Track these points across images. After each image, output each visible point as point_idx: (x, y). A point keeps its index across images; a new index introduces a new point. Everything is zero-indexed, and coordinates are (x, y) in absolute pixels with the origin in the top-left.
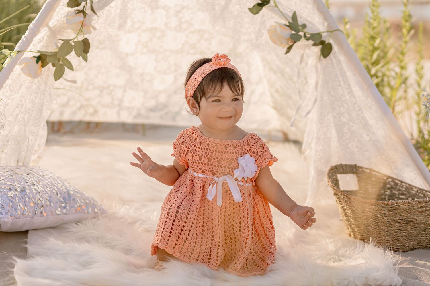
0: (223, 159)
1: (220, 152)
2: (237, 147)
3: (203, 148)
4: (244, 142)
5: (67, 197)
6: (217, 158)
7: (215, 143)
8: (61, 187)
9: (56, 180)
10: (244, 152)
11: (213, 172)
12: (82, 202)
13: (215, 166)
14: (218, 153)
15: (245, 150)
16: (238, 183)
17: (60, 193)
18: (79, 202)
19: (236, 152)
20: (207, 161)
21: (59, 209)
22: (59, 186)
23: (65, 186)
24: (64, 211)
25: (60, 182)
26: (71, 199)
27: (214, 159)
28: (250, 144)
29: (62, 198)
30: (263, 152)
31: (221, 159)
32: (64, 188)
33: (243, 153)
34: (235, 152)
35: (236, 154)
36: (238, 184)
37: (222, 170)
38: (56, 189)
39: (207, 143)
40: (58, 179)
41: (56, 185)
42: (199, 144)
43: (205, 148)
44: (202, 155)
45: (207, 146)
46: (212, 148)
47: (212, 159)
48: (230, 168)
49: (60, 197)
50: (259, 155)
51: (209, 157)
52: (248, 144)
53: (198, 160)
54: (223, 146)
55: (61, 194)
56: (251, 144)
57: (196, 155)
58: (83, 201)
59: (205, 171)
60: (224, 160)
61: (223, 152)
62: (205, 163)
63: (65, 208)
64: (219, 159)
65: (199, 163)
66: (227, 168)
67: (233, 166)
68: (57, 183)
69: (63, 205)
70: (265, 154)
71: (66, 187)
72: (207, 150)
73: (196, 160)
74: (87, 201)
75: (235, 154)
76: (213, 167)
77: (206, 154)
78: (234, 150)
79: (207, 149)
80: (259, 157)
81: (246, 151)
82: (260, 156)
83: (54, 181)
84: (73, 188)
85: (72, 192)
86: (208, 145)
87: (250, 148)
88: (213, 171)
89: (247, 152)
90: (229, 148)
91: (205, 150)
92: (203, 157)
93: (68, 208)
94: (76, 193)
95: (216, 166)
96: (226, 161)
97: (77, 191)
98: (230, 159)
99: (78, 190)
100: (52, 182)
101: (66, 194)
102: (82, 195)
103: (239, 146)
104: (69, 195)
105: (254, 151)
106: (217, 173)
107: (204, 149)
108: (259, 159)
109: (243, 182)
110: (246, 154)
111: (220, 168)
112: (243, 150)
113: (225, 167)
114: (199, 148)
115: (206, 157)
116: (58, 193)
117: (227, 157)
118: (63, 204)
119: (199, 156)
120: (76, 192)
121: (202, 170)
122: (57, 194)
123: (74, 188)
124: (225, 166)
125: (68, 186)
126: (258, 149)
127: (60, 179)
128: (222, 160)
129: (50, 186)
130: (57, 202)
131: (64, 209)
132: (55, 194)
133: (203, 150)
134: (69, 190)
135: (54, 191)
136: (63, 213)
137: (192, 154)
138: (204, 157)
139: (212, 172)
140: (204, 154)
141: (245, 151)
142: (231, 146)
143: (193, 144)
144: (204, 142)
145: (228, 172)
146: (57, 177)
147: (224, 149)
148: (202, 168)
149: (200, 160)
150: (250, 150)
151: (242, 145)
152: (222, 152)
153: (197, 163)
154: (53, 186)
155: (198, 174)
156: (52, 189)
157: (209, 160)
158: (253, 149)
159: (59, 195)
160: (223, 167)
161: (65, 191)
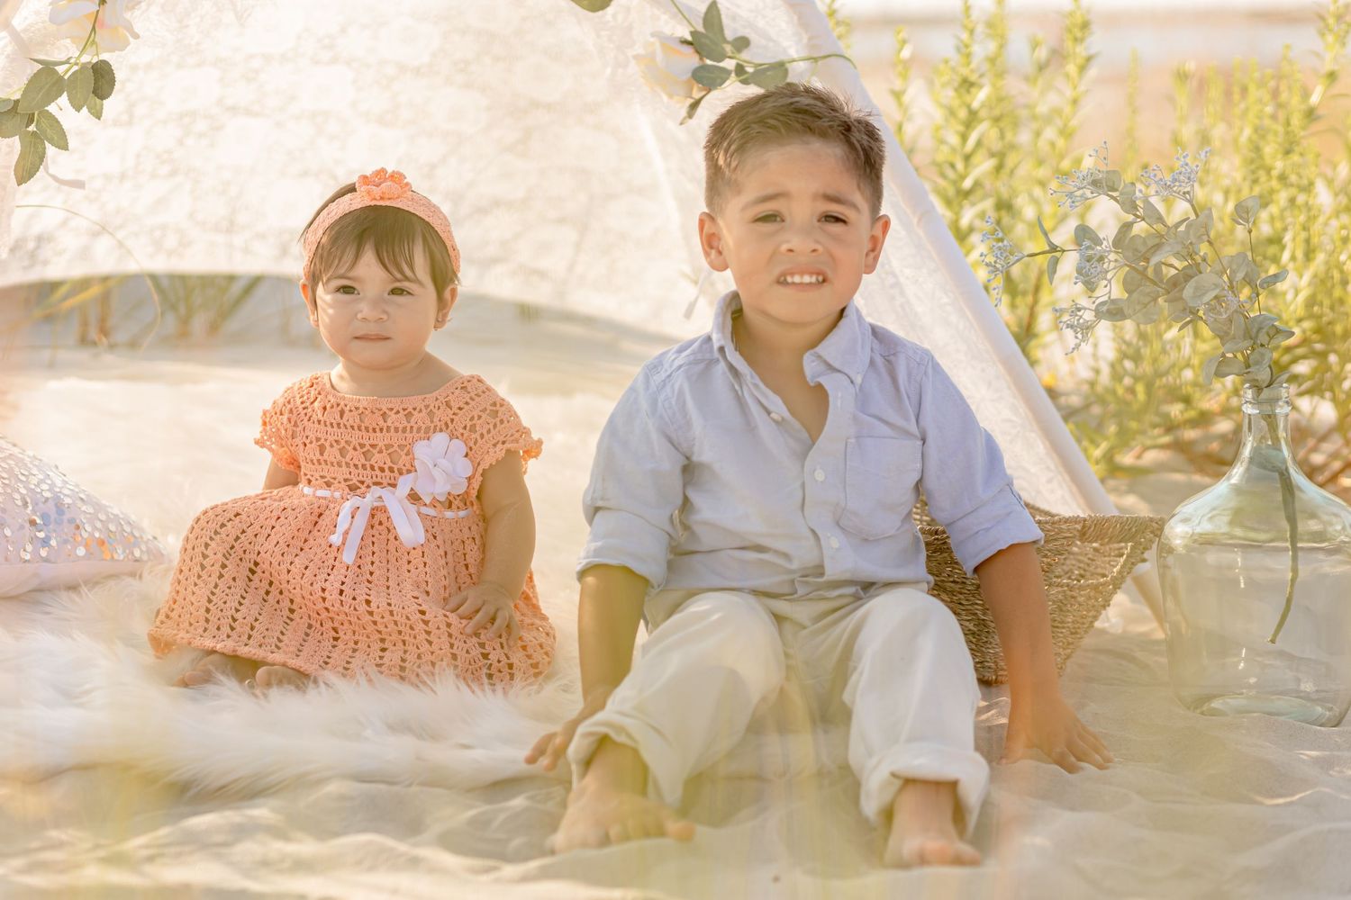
0: (378, 449)
1: (371, 431)
2: (415, 413)
3: (328, 423)
4: (437, 399)
5: (53, 515)
6: (362, 446)
7: (357, 408)
8: (38, 485)
9: (26, 465)
10: (435, 426)
11: (351, 483)
12: (95, 528)
13: (356, 466)
14: (364, 433)
15: (440, 421)
16: (419, 509)
17: (32, 501)
18: (88, 528)
19: (412, 427)
20: (339, 457)
21: (29, 548)
22: (34, 481)
23: (49, 482)
24: (43, 553)
25: (35, 471)
26: (65, 518)
27: (355, 449)
28: (452, 404)
29: (38, 514)
30: (491, 426)
31: (371, 449)
32: (45, 487)
33: (432, 428)
34: (408, 429)
35: (411, 432)
36: (419, 513)
37: (374, 477)
38: (23, 491)
39: (339, 408)
40: (31, 462)
41: (23, 478)
42: (320, 413)
43: (333, 421)
44: (326, 440)
45: (338, 417)
46: (351, 422)
47: (350, 448)
48: (396, 471)
49: (34, 511)
50: (479, 433)
51: (342, 446)
52: (448, 405)
53: (318, 453)
54: (378, 413)
55: (36, 504)
56: (455, 406)
57: (311, 443)
58: (99, 525)
59: (332, 480)
60: (380, 452)
61: (377, 430)
62: (334, 460)
63: (45, 542)
64: (368, 447)
65: (319, 461)
66: (387, 470)
67: (404, 465)
68: (26, 473)
69: (41, 535)
70: (497, 430)
71: (52, 486)
72: (339, 427)
73: (312, 454)
74: (112, 527)
75: (408, 434)
76: (352, 469)
77: (336, 438)
78: (406, 424)
79: (339, 424)
80: (478, 438)
81: (442, 423)
82: (482, 436)
83: (20, 468)
84: (71, 487)
85: (68, 501)
86: (342, 413)
87: (454, 414)
88: (352, 480)
89: (443, 427)
90: (392, 417)
91: (333, 427)
92: (327, 444)
93: (53, 543)
94: (79, 503)
95: (360, 466)
96: (385, 451)
97: (82, 496)
98: (396, 448)
99: (88, 496)
100: (12, 469)
101: (51, 504)
102: (99, 507)
103: (421, 411)
104: (60, 508)
105: (464, 423)
106: (360, 485)
107: (332, 424)
108: (478, 444)
109: (435, 506)
110: (441, 430)
111: (369, 471)
112: (432, 422)
113: (382, 470)
114: (319, 422)
115: (335, 444)
116: (29, 500)
117: (386, 442)
118: (39, 531)
119: (319, 443)
120: (82, 499)
121: (326, 480)
122: (25, 504)
123: (77, 490)
124: (382, 465)
125: (59, 483)
126: (476, 418)
127: (37, 463)
128: (374, 451)
129: (7, 482)
130: (22, 527)
131: (43, 547)
132: (19, 503)
133: (329, 429)
134: (60, 492)
135: (17, 496)
136: (41, 557)
137: (304, 439)
138: (332, 446)
139: (348, 483)
140: (331, 438)
141: (438, 424)
142: (398, 412)
143: (306, 414)
144: (332, 407)
145: (390, 482)
146: (29, 457)
147: (381, 423)
148: (326, 474)
149: (322, 454)
150: (452, 420)
151: (432, 407)
152: (374, 430)
153: (315, 461)
154: (13, 482)
155: (316, 489)
156: (9, 491)
157: (342, 452)
158: (462, 419)
159: (30, 508)
160: (376, 468)
161: (47, 494)
